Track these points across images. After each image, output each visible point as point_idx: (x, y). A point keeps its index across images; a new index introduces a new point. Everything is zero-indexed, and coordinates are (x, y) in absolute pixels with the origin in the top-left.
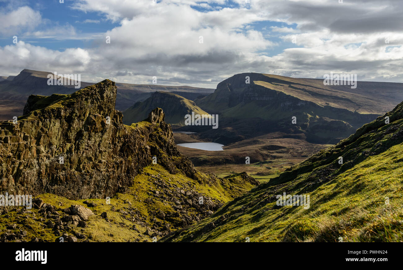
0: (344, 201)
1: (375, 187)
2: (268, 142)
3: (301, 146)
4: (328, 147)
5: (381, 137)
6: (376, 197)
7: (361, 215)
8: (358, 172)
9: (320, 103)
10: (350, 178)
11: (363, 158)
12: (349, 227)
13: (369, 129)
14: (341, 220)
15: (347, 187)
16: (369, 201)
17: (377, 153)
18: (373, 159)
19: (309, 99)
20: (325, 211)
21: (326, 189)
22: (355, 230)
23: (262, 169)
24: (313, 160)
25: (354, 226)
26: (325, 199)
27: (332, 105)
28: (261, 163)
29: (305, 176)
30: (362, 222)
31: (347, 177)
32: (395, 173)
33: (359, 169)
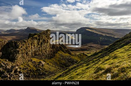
0: (111, 61)
1: (120, 57)
2: (90, 45)
3: (99, 46)
4: (106, 47)
5: (121, 44)
6: (121, 60)
7: (117, 64)
8: (115, 53)
9: (104, 35)
10: (113, 55)
11: (116, 49)
12: (114, 68)
13: (117, 42)
14: (111, 66)
15: (112, 57)
16: (119, 61)
17: (120, 48)
18: (119, 50)
20: (106, 63)
21: (107, 58)
22: (116, 69)
23: (88, 52)
24: (102, 50)
25: (115, 67)
26: (107, 60)
27: (107, 35)
28: (88, 51)
29: (100, 54)
30: (117, 66)
31: (112, 54)
32: (126, 53)
33: (115, 52)
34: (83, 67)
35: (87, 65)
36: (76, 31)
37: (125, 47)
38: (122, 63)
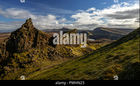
0: (119, 51)
1: (125, 49)
2: (103, 40)
3: (110, 40)
4: (115, 41)
5: (126, 39)
6: (126, 50)
7: (123, 54)
8: (122, 46)
9: (113, 32)
10: (120, 47)
11: (123, 43)
12: (121, 56)
13: (124, 37)
14: (119, 54)
16: (125, 51)
17: (125, 42)
18: (125, 43)
19: (111, 32)
20: (115, 52)
21: (115, 48)
23: (102, 44)
24: (112, 43)
25: (122, 55)
26: (115, 50)
27: (116, 33)
28: (102, 43)
29: (110, 46)
30: (123, 55)
32: (130, 46)
34: (98, 54)
35: (101, 53)
36: (93, 30)
37: (129, 41)
38: (127, 53)
